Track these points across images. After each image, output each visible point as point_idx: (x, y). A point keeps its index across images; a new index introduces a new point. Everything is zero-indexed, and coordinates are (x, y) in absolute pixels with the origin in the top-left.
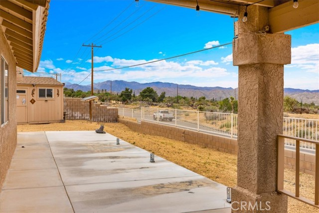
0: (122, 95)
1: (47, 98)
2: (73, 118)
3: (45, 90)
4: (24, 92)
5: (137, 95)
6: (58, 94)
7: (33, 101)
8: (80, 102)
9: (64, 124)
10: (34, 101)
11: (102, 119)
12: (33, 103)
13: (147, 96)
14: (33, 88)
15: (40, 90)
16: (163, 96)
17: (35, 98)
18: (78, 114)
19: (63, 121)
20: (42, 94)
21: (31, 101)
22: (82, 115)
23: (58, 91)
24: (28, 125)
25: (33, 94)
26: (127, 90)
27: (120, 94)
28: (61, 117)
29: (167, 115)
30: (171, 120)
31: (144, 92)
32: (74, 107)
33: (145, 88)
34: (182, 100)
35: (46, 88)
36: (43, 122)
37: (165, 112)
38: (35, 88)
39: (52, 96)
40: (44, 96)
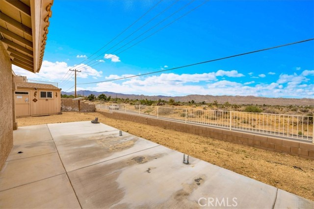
0: (89, 97)
1: (47, 98)
2: (67, 111)
3: (45, 92)
4: (27, 93)
5: (97, 97)
6: (56, 96)
7: (35, 100)
8: (71, 101)
9: (61, 115)
10: (37, 100)
11: (86, 111)
12: (35, 102)
13: (102, 98)
14: (35, 91)
15: (41, 92)
16: (110, 98)
17: (37, 98)
18: (70, 108)
19: (60, 114)
20: (43, 95)
21: (34, 100)
22: (73, 108)
23: (57, 94)
24: (31, 118)
25: (35, 95)
26: (92, 95)
27: (88, 97)
28: (58, 110)
29: (116, 107)
30: (118, 109)
31: (101, 96)
32: (67, 104)
33: (101, 94)
34: (119, 100)
35: (47, 91)
36: (44, 115)
37: (116, 106)
38: (37, 91)
39: (51, 97)
40: (45, 97)
